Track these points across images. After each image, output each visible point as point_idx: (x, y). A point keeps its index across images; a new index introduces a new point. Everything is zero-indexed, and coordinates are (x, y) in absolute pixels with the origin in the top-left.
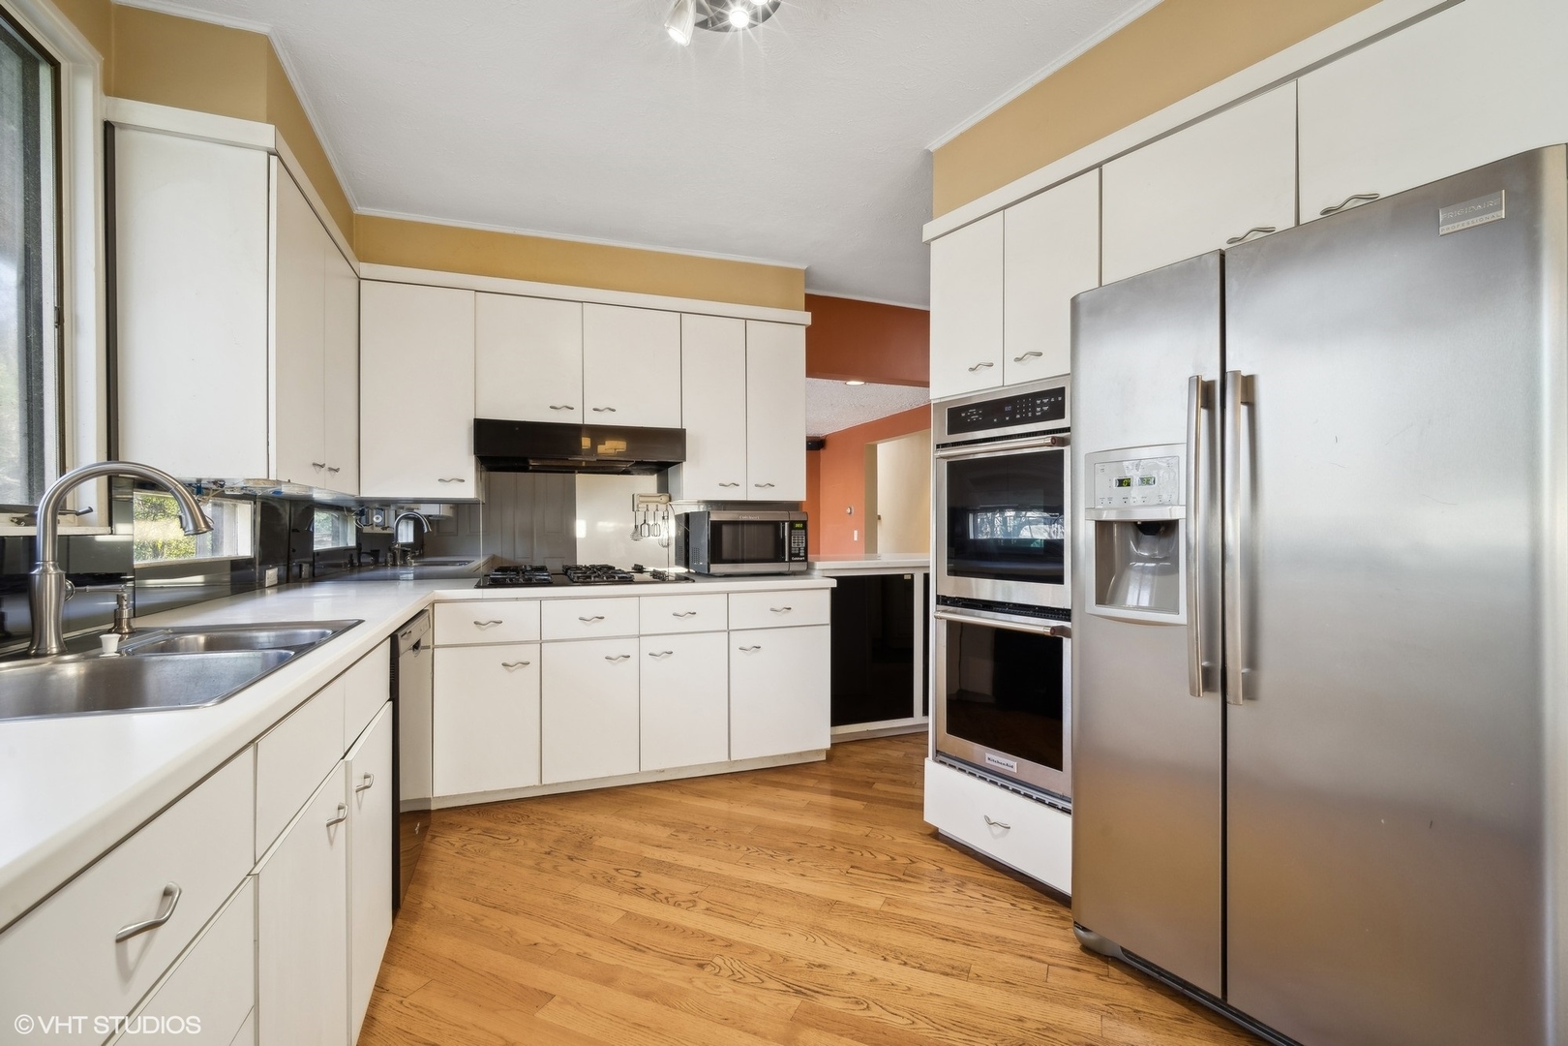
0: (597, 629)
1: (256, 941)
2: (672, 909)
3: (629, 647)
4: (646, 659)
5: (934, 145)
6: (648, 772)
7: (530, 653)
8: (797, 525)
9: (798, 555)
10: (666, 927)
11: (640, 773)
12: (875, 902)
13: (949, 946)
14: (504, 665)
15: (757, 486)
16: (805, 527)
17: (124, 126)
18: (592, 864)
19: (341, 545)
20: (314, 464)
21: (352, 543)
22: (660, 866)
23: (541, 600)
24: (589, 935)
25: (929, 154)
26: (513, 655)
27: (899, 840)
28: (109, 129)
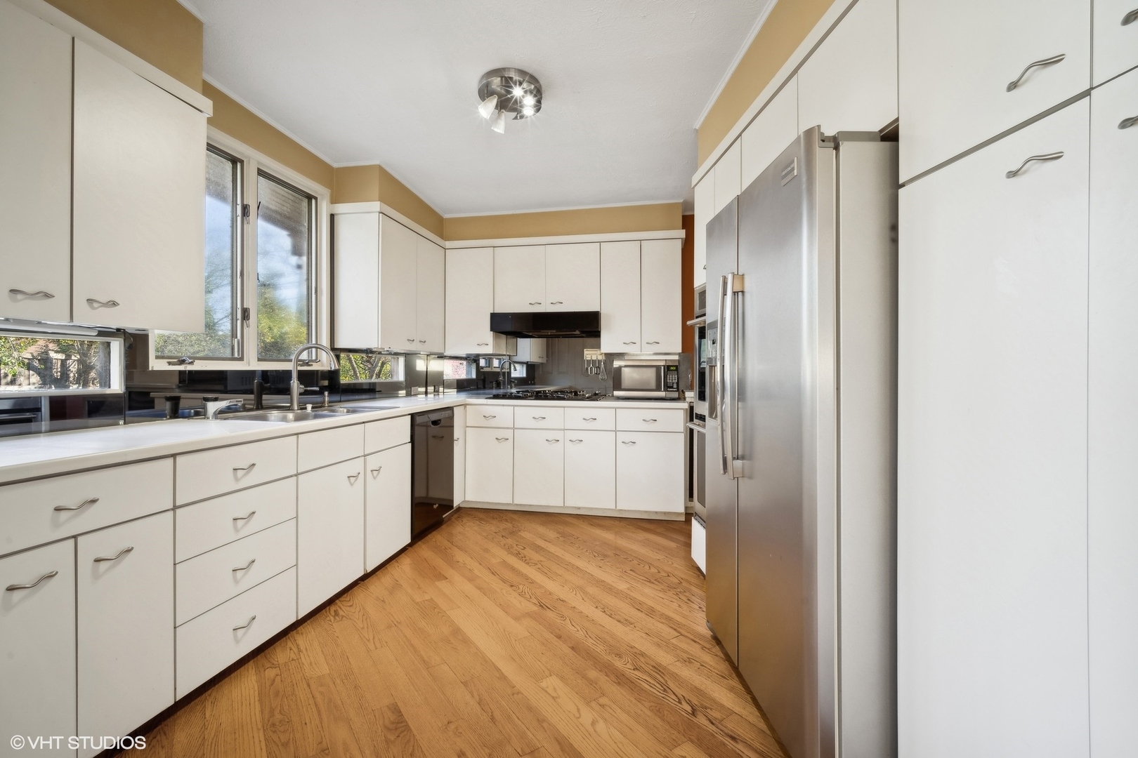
0: (541, 424)
1: (297, 497)
2: (524, 564)
3: (558, 435)
4: (568, 444)
5: (697, 125)
6: (569, 507)
7: (509, 434)
8: (672, 368)
9: (672, 387)
10: (513, 569)
11: (564, 507)
12: (622, 586)
13: (639, 614)
14: (497, 439)
15: (647, 343)
16: (677, 370)
17: (337, 214)
18: (510, 541)
19: (469, 377)
20: (408, 340)
21: (474, 376)
22: (538, 549)
23: (514, 406)
24: (480, 564)
25: (696, 131)
26: (501, 433)
27: (675, 565)
28: (332, 216)
